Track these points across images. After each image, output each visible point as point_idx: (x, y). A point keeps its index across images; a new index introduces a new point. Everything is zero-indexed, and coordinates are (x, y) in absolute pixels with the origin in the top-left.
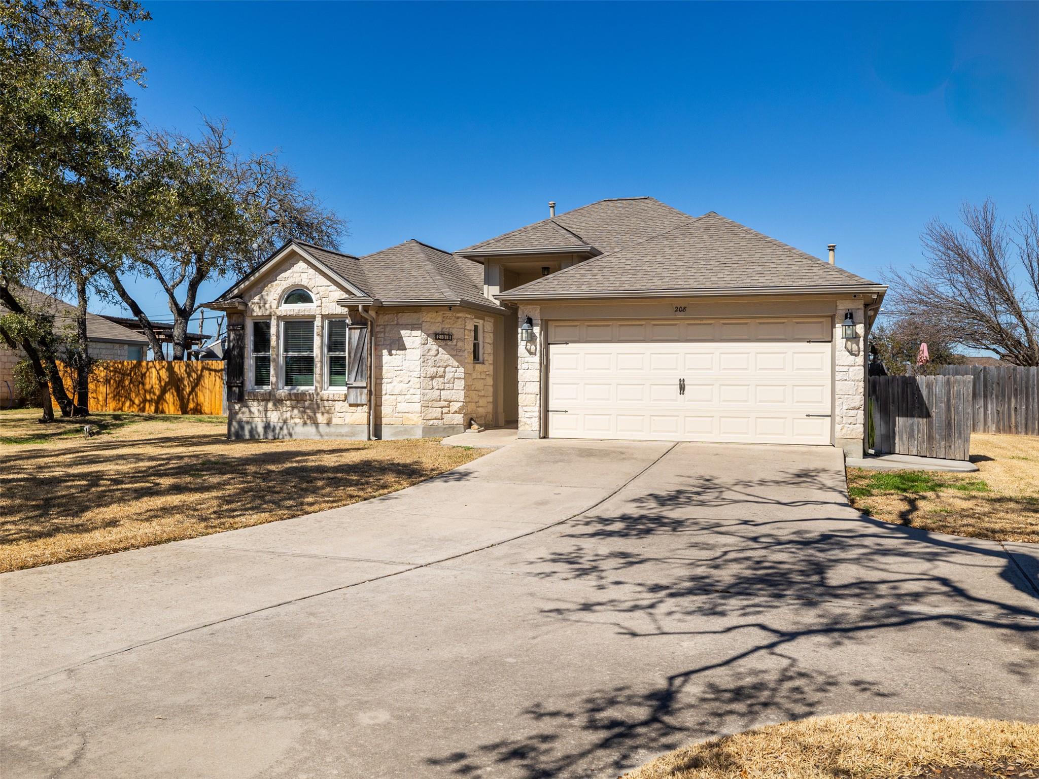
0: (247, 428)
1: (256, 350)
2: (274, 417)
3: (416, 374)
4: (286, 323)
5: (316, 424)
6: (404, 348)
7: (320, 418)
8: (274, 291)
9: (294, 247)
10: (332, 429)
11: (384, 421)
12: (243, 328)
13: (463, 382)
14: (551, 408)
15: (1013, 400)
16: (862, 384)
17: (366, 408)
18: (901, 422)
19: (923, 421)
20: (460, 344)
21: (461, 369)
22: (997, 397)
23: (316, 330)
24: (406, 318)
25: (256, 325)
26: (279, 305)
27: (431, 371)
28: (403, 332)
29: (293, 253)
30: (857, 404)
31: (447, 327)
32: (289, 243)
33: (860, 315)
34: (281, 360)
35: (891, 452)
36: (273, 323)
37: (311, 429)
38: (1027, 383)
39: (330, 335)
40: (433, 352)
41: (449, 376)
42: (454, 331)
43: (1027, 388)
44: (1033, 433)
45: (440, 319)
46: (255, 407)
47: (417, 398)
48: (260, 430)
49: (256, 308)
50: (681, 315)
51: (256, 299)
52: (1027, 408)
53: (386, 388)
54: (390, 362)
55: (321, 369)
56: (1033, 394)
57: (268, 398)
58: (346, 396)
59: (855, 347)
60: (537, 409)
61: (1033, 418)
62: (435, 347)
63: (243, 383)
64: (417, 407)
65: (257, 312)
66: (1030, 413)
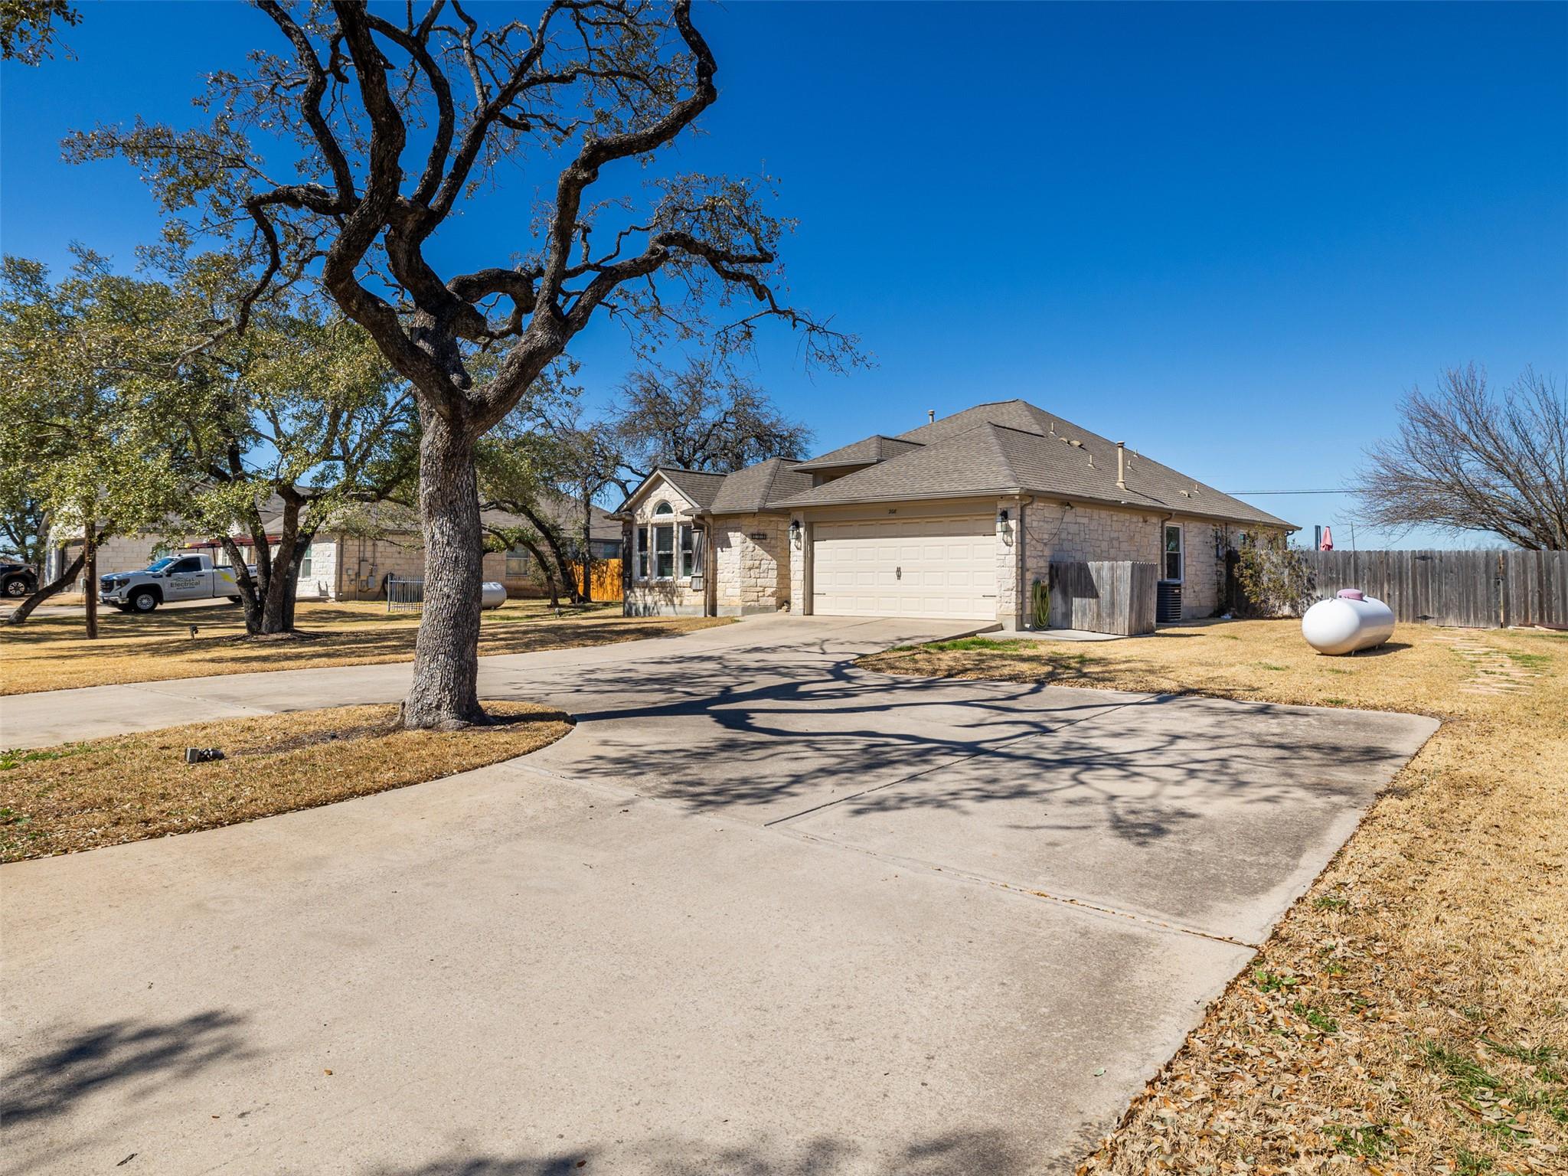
0: (634, 608)
1: (641, 550)
2: (649, 600)
3: (737, 566)
4: (658, 529)
5: (673, 605)
6: (729, 546)
7: (676, 601)
8: (650, 505)
9: (658, 472)
10: (682, 609)
11: (718, 602)
12: (631, 533)
13: (776, 572)
14: (815, 591)
15: (1386, 586)
16: (1014, 569)
17: (703, 592)
18: (1077, 602)
19: (1093, 601)
20: (773, 542)
21: (775, 562)
22: (1368, 582)
23: (675, 533)
24: (732, 522)
25: (641, 530)
26: (652, 515)
27: (749, 563)
28: (730, 534)
29: (659, 478)
30: (1011, 587)
31: (762, 529)
32: (655, 469)
33: (1015, 512)
34: (655, 558)
35: (1070, 628)
36: (649, 528)
37: (670, 609)
38: (1400, 568)
39: (683, 537)
40: (751, 549)
41: (764, 567)
42: (767, 532)
43: (1400, 573)
44: (1407, 620)
45: (756, 523)
46: (638, 592)
47: (738, 585)
48: (641, 610)
49: (638, 518)
50: (893, 516)
51: (639, 511)
52: (1401, 594)
53: (719, 577)
54: (723, 557)
55: (678, 563)
56: (1407, 579)
57: (646, 585)
58: (691, 583)
59: (1009, 539)
60: (802, 592)
61: (1408, 605)
62: (752, 545)
63: (631, 575)
64: (738, 592)
65: (639, 521)
66: (1404, 599)
